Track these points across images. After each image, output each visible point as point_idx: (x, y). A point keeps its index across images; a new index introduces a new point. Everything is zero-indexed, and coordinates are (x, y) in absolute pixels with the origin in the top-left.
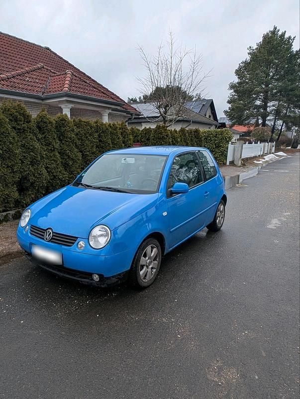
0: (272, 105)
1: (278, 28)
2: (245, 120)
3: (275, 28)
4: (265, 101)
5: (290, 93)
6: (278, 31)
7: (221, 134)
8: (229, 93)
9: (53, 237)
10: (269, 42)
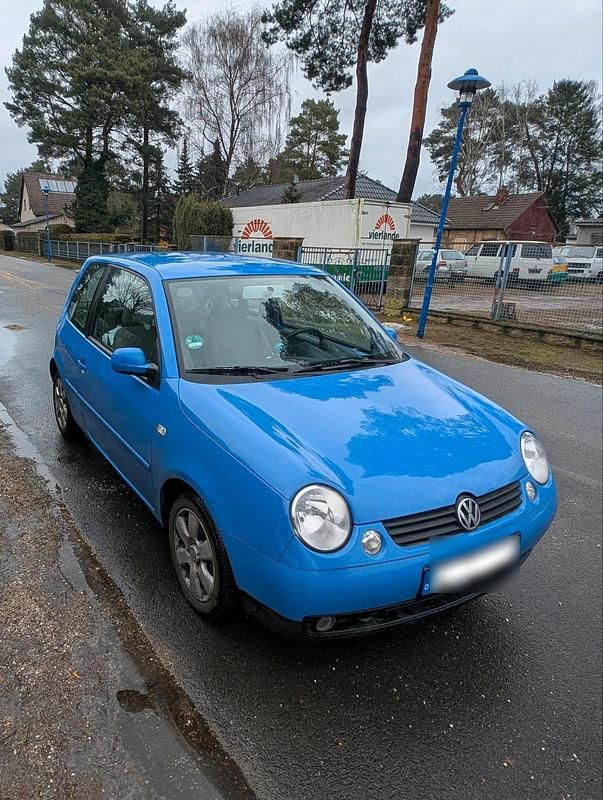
9: (484, 509)
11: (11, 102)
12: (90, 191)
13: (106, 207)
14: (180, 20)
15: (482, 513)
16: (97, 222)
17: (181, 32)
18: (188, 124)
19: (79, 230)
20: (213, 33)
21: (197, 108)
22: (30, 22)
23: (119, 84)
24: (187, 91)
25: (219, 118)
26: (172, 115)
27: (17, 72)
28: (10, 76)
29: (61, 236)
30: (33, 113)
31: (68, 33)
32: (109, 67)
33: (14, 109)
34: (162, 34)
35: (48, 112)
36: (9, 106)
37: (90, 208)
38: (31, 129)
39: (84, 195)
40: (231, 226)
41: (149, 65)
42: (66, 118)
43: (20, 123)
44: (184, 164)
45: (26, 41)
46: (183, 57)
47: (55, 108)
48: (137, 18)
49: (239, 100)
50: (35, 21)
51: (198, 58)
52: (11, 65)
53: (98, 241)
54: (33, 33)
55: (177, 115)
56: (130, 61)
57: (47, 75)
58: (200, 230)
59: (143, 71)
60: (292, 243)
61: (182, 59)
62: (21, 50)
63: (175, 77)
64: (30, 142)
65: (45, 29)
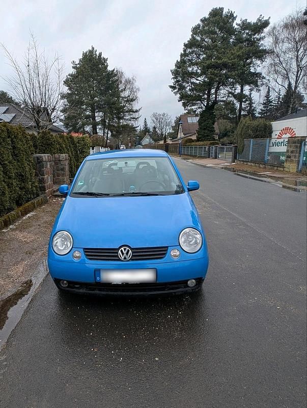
0: (99, 116)
1: (95, 49)
2: (80, 128)
3: (93, 48)
4: (93, 111)
5: (112, 106)
6: (96, 51)
7: (83, 141)
8: (62, 103)
9: (134, 254)
10: (90, 60)
11: (172, 85)
12: (205, 121)
13: (214, 128)
14: (266, 24)
15: (132, 255)
16: (207, 136)
17: (266, 30)
18: (267, 78)
19: (198, 140)
20: (286, 26)
21: (273, 69)
22: (183, 47)
23: (225, 66)
24: (268, 60)
25: (288, 71)
26: (258, 75)
27: (176, 70)
28: (173, 73)
29: (188, 144)
30: (182, 88)
31: (201, 47)
32: (220, 58)
33: (173, 88)
34: (254, 35)
35: (189, 86)
36: (171, 87)
37: (205, 129)
38: (179, 95)
39: (202, 123)
40: (272, 132)
41: (242, 53)
42: (196, 88)
43: (176, 93)
44: (267, 100)
45: (182, 55)
46: (267, 43)
47: (192, 83)
48: (241, 29)
49: (302, 59)
50: (185, 45)
51: (276, 41)
52: (174, 68)
53: (202, 145)
54: (185, 51)
55: (261, 74)
56: (232, 53)
57: (190, 69)
58: (250, 137)
59: (239, 56)
60: (298, 140)
61: (266, 44)
62: (179, 60)
63: (261, 54)
64: (179, 101)
65: (190, 48)
